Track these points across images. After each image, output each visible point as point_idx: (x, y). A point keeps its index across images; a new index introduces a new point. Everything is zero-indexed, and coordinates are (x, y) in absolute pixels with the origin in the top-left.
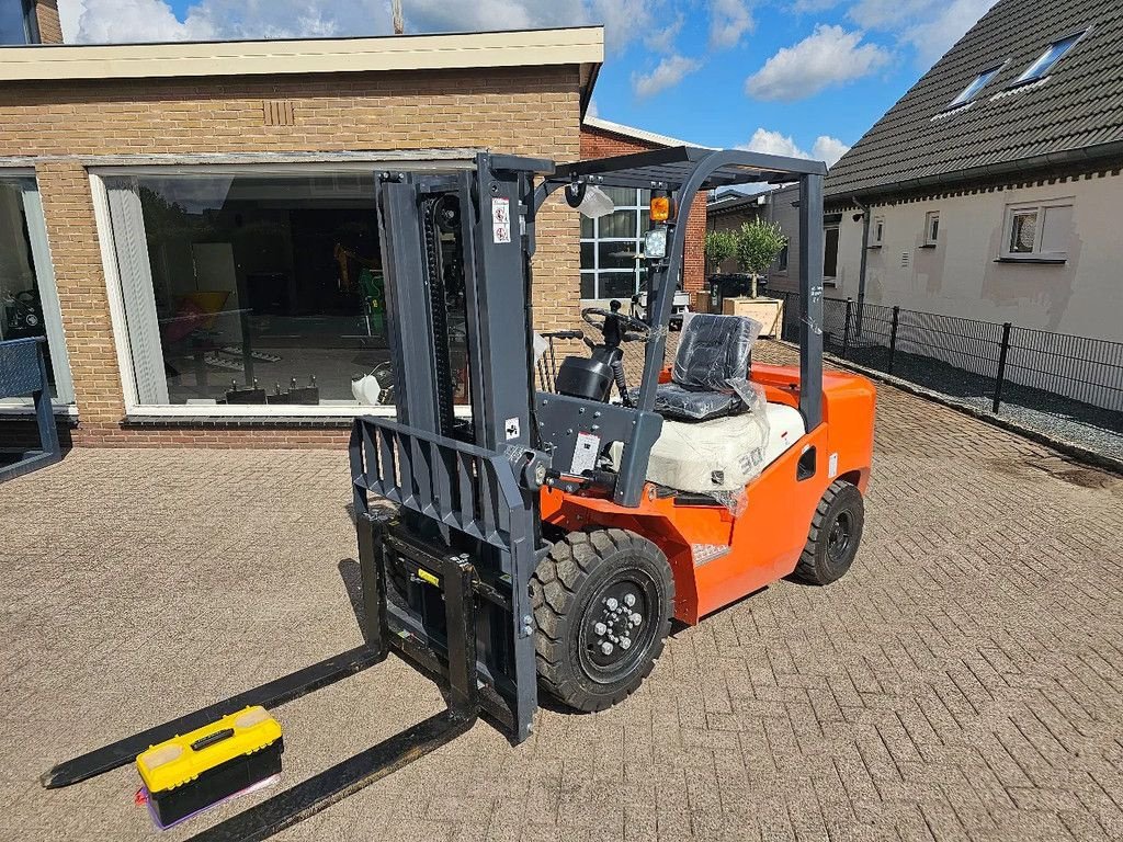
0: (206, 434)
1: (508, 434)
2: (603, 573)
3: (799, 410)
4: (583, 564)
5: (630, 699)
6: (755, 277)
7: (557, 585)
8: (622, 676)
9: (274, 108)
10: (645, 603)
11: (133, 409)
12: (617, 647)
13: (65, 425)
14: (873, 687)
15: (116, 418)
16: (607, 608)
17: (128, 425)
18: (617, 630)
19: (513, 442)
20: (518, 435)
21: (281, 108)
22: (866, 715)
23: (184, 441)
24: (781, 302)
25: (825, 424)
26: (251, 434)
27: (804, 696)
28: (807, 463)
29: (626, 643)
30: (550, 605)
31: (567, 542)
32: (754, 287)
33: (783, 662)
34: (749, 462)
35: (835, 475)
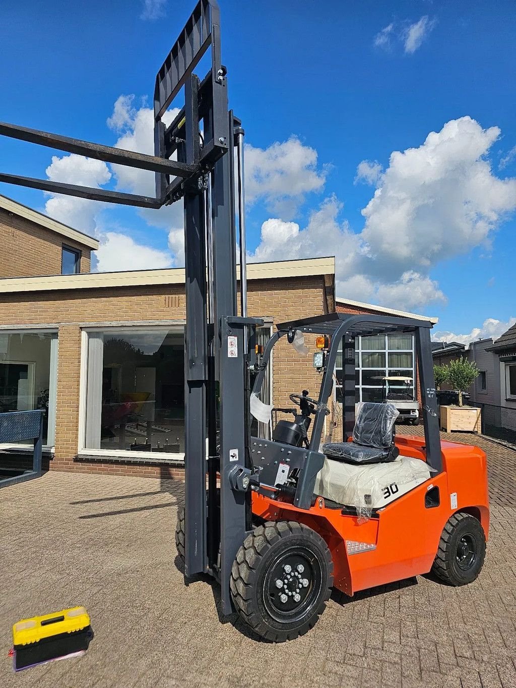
0: (114, 467)
1: (231, 458)
2: (281, 546)
3: (427, 462)
4: (269, 538)
5: (300, 639)
6: (460, 393)
7: (252, 551)
8: (293, 620)
9: (170, 299)
10: (312, 574)
11: (82, 451)
12: (291, 598)
13: (47, 458)
14: (468, 654)
15: (72, 456)
16: (284, 571)
17: (78, 460)
18: (291, 587)
19: (235, 463)
20: (237, 459)
21: (174, 299)
22: (457, 671)
23: (103, 470)
24: (479, 410)
25: (445, 473)
27: (416, 653)
28: (433, 497)
29: (297, 598)
30: (247, 562)
31: (264, 526)
32: (460, 399)
33: (410, 629)
34: (388, 491)
35: (457, 507)
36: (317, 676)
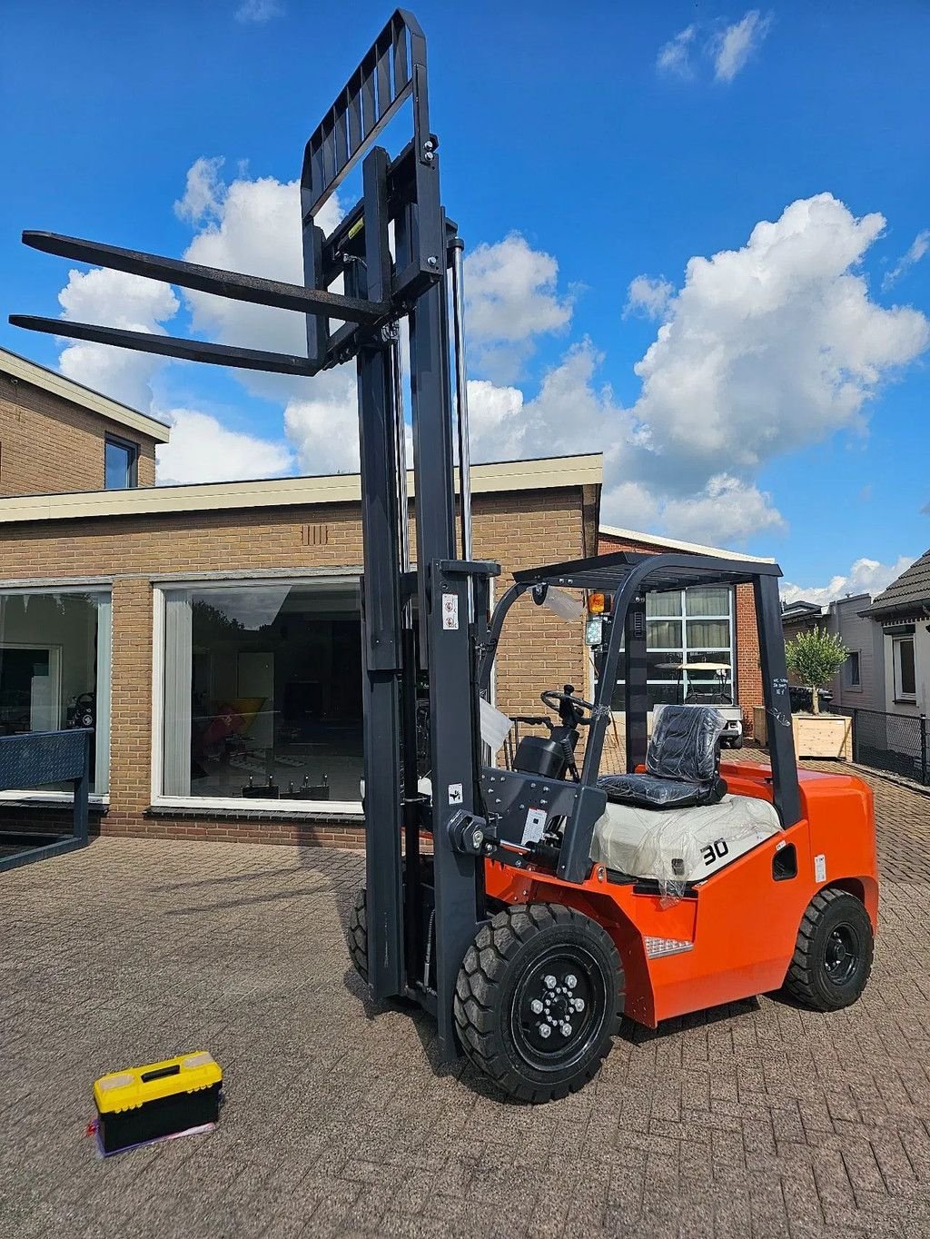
0: (217, 827)
1: (451, 798)
2: (539, 944)
3: (774, 804)
4: (518, 931)
5: (572, 1098)
6: (817, 693)
7: (491, 952)
8: (561, 1066)
9: (312, 530)
10: (590, 989)
11: (157, 800)
12: (556, 1030)
13: (98, 812)
14: (852, 1115)
15: (141, 809)
16: (544, 985)
17: (152, 815)
18: (557, 1011)
19: (457, 807)
20: (461, 801)
21: (317, 530)
22: (833, 1142)
23: (197, 832)
24: (848, 719)
25: (805, 822)
26: (258, 829)
27: (766, 1116)
28: (785, 862)
29: (567, 1030)
30: (483, 971)
31: (509, 913)
32: (816, 702)
33: (753, 1079)
34: (712, 852)
35: (825, 880)
36: (606, 1153)
